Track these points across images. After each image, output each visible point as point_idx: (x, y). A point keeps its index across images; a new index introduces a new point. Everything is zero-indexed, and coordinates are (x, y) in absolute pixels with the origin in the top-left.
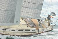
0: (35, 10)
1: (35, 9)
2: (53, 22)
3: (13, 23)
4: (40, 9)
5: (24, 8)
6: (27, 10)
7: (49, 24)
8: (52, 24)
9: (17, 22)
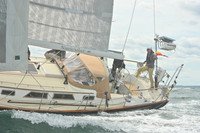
0: (85, 17)
1: (85, 13)
2: (168, 76)
3: (4, 61)
4: (104, 15)
5: (46, 10)
6: (56, 18)
7: (155, 85)
8: (164, 82)
9: (17, 58)
